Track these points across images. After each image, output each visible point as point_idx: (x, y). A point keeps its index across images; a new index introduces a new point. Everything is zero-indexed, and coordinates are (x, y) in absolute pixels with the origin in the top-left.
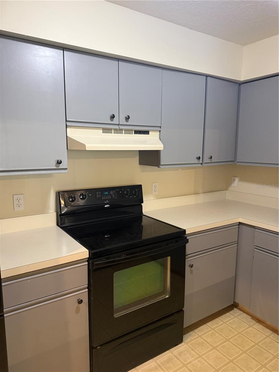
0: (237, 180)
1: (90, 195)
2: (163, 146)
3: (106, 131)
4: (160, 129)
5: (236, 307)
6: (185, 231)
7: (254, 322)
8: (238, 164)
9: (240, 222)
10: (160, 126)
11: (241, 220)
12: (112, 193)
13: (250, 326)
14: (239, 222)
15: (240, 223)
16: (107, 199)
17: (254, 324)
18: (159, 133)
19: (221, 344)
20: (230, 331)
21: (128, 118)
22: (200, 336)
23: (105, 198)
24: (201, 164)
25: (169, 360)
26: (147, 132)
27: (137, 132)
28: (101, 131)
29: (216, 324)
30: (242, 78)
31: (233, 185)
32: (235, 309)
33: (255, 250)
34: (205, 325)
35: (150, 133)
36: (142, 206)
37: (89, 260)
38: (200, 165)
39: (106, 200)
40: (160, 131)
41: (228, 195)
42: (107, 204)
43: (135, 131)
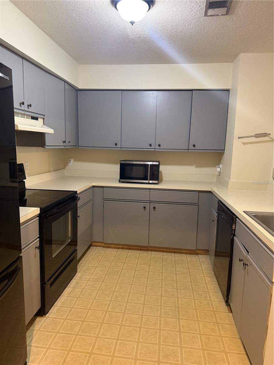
0: (72, 160)
2: (53, 130)
4: (44, 117)
5: (91, 246)
6: (77, 192)
7: (106, 249)
8: (79, 148)
10: (44, 114)
11: (94, 184)
13: (106, 251)
14: (93, 186)
15: (94, 187)
17: (107, 250)
18: (43, 120)
19: (98, 264)
20: (97, 257)
21: (30, 106)
22: (84, 266)
24: (65, 146)
25: (77, 283)
26: (36, 119)
29: (88, 257)
31: (69, 164)
32: (91, 247)
33: (105, 201)
34: (81, 260)
35: (39, 119)
36: (24, 181)
37: (40, 216)
38: (64, 147)
40: (44, 119)
41: (66, 172)
43: (31, 117)
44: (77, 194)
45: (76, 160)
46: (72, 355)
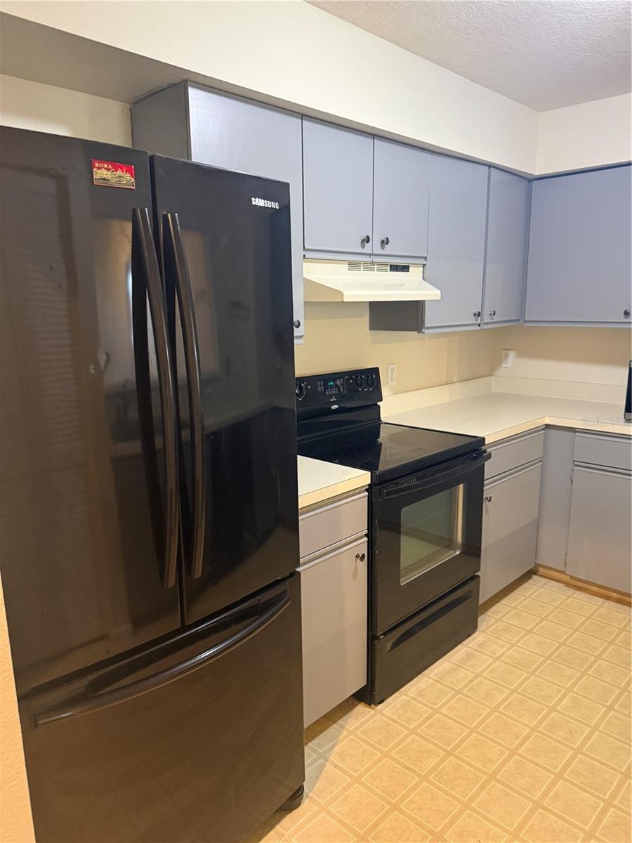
0: (512, 355)
1: (309, 387)
2: (438, 292)
3: (353, 265)
4: (425, 263)
5: (535, 574)
6: (484, 439)
7: (571, 591)
8: (526, 325)
9: (547, 423)
10: (425, 255)
11: (548, 421)
12: (338, 382)
13: (569, 597)
14: (546, 425)
15: (548, 426)
16: (334, 395)
17: (574, 593)
18: (422, 269)
19: (537, 625)
20: (542, 606)
21: (385, 242)
22: (500, 620)
23: (330, 393)
24: (479, 325)
25: (469, 657)
26: (405, 268)
27: (394, 268)
28: (346, 266)
29: (516, 600)
30: (538, 172)
31: (503, 365)
32: (534, 577)
33: (576, 468)
34: (498, 604)
35: (410, 269)
36: (379, 406)
37: (370, 489)
38: (477, 328)
39: (331, 396)
40: (424, 265)
41: (496, 384)
42: (334, 403)
43: (391, 266)
44: (484, 445)
45: (522, 354)
46: (397, 820)
